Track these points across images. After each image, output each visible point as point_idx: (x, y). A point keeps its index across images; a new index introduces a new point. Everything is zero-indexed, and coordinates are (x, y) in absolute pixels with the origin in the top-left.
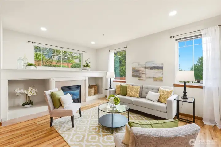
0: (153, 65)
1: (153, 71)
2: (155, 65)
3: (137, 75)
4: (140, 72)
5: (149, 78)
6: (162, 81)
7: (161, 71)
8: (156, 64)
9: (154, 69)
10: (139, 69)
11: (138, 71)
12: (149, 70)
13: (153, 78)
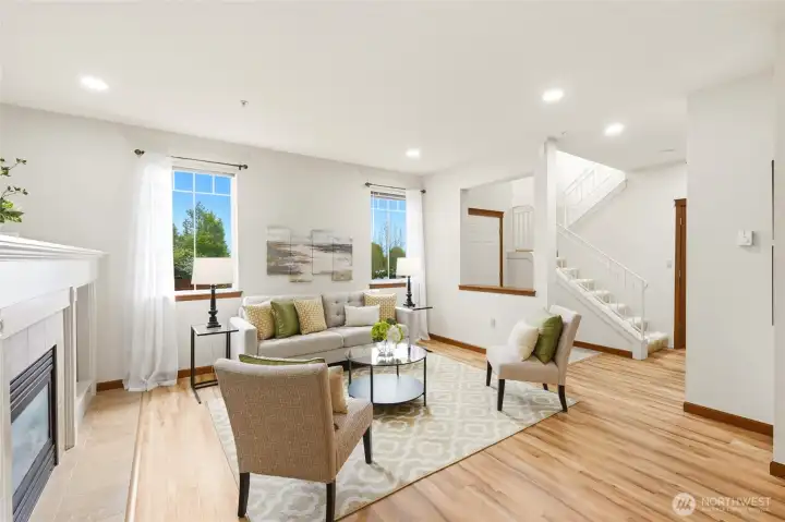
0: (331, 241)
1: (330, 255)
2: (336, 242)
3: (286, 268)
4: (296, 258)
5: (323, 273)
6: (350, 279)
7: (347, 256)
8: (338, 239)
9: (333, 251)
10: (293, 249)
11: (290, 254)
12: (322, 254)
13: (333, 273)
